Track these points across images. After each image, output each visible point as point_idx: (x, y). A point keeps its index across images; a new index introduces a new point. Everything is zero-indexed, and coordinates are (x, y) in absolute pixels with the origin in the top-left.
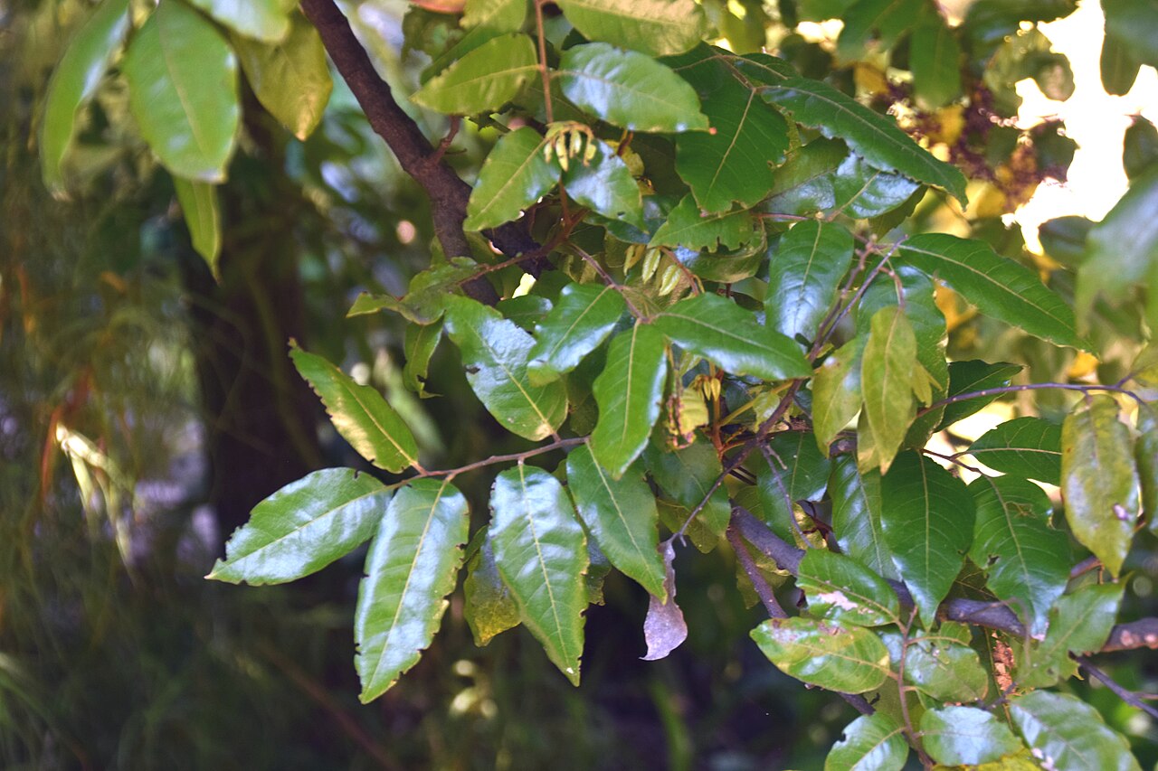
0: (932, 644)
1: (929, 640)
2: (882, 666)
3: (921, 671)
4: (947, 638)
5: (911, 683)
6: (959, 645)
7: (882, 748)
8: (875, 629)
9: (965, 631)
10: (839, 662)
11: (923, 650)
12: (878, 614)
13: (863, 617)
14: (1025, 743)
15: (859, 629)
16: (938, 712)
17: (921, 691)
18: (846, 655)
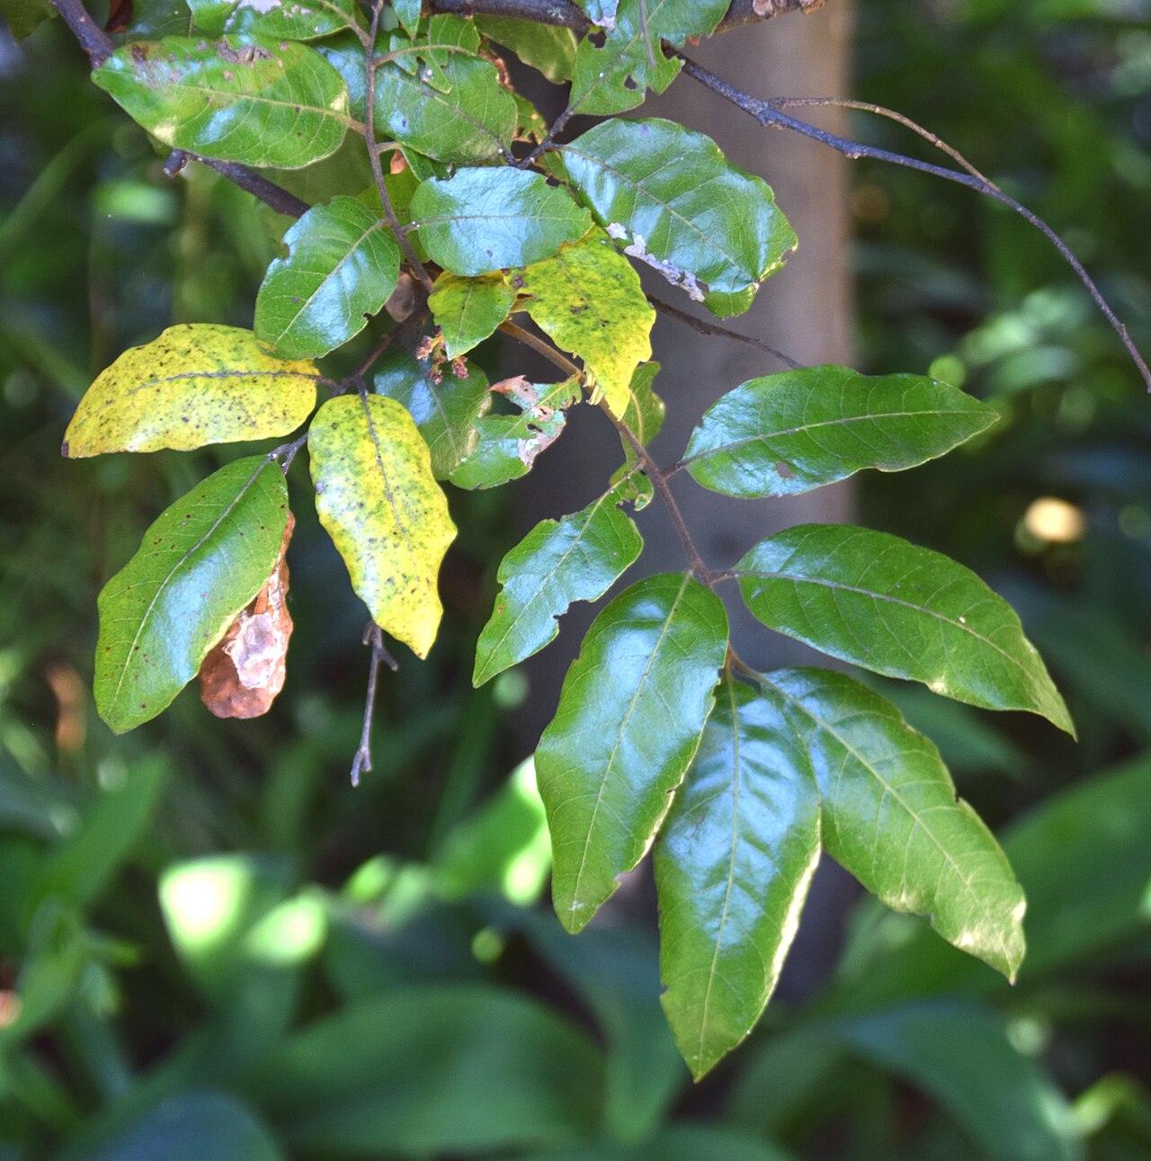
0: (419, 60)
1: (412, 53)
2: (337, 112)
3: (404, 112)
4: (443, 46)
5: (389, 138)
6: (464, 56)
7: (355, 261)
8: (315, 43)
9: (469, 29)
10: (262, 111)
11: (403, 72)
12: (319, 15)
13: (295, 24)
14: (596, 218)
15: (293, 47)
16: (442, 183)
17: (407, 148)
18: (274, 97)
